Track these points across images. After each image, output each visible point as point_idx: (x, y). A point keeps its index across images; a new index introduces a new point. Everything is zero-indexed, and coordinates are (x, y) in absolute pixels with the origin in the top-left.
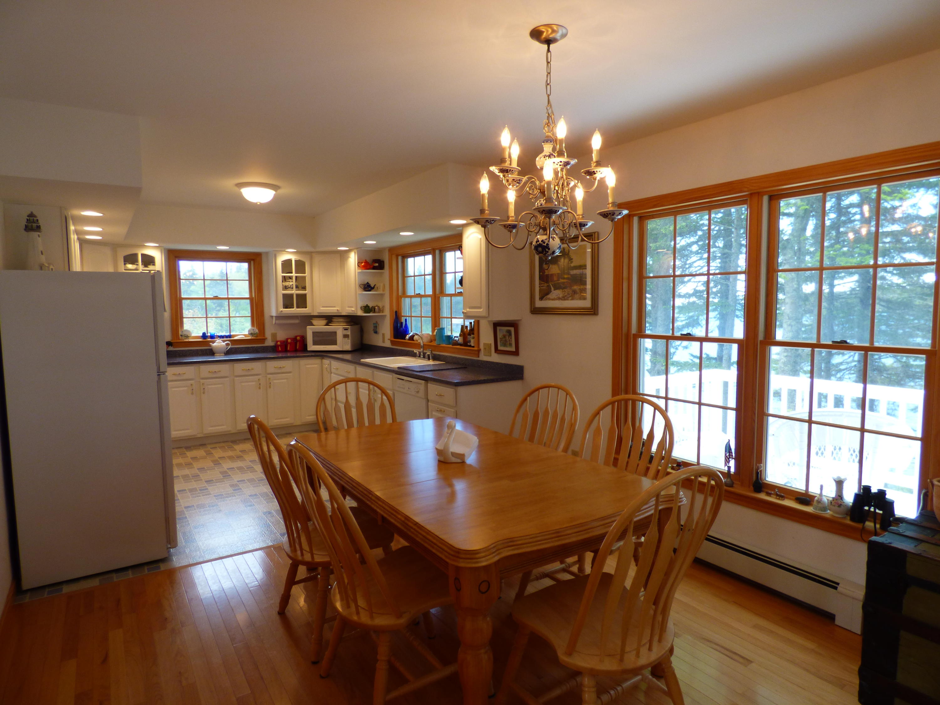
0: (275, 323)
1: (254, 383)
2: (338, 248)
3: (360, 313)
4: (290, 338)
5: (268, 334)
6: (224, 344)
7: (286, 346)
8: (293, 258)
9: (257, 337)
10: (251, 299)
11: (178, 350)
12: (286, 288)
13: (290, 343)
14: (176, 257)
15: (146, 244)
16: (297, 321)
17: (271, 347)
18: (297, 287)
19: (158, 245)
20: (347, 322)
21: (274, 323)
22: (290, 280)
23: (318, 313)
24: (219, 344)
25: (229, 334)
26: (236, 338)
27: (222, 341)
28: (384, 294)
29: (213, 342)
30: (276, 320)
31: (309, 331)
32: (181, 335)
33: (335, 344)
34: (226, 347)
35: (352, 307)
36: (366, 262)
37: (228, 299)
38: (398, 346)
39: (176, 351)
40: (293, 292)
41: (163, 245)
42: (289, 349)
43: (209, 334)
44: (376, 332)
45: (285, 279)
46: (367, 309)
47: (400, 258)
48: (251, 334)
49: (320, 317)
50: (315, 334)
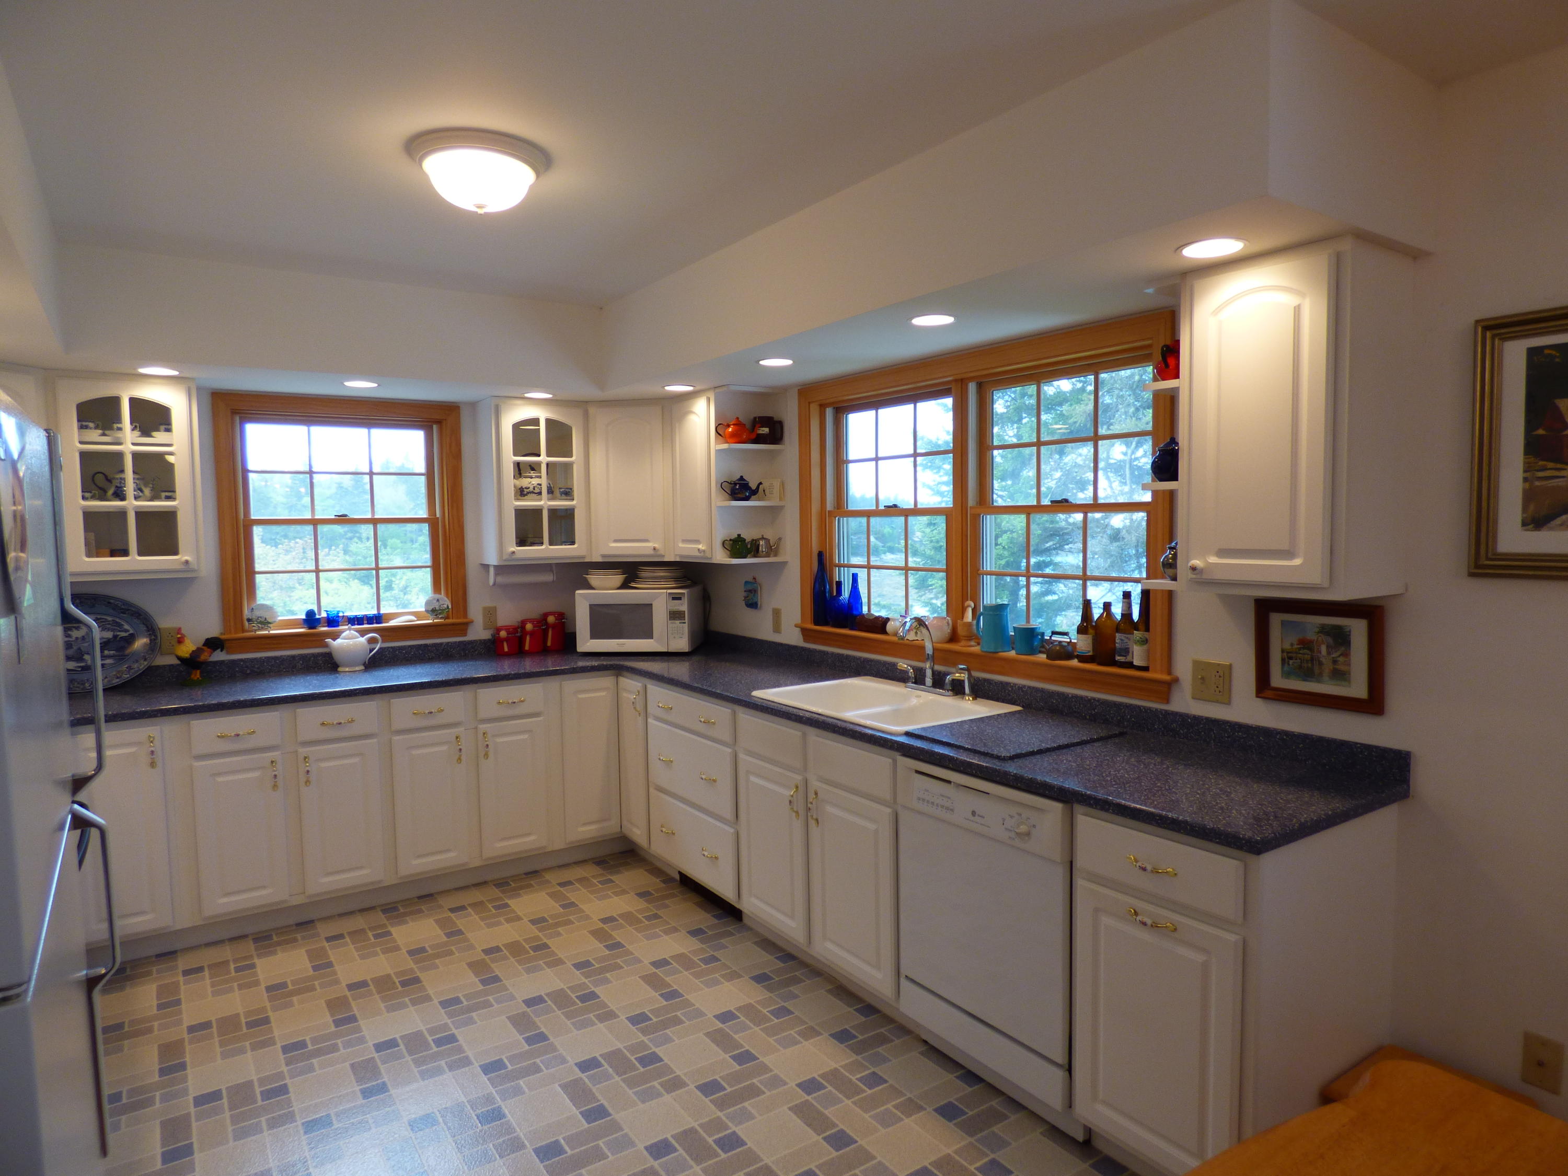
0: (494, 584)
1: (445, 748)
2: (667, 388)
3: (720, 557)
4: (531, 621)
5: (476, 612)
6: (363, 640)
7: (521, 641)
8: (542, 414)
9: (447, 618)
10: (432, 521)
11: (241, 660)
12: (522, 493)
13: (532, 633)
14: (234, 412)
15: (143, 371)
16: (548, 577)
17: (484, 642)
18: (550, 491)
19: (175, 373)
20: (676, 579)
21: (491, 582)
22: (532, 474)
23: (603, 556)
24: (351, 642)
25: (375, 612)
26: (393, 623)
27: (357, 631)
28: (782, 507)
29: (335, 636)
30: (496, 574)
31: (583, 601)
32: (249, 620)
33: (649, 634)
34: (368, 647)
35: (698, 542)
36: (738, 424)
37: (375, 522)
38: (829, 645)
39: (233, 662)
40: (542, 503)
41: (194, 374)
42: (527, 648)
43: (324, 615)
44: (753, 605)
45: (519, 469)
46: (738, 546)
47: (829, 412)
48: (434, 612)
49: (607, 566)
50: (597, 611)
